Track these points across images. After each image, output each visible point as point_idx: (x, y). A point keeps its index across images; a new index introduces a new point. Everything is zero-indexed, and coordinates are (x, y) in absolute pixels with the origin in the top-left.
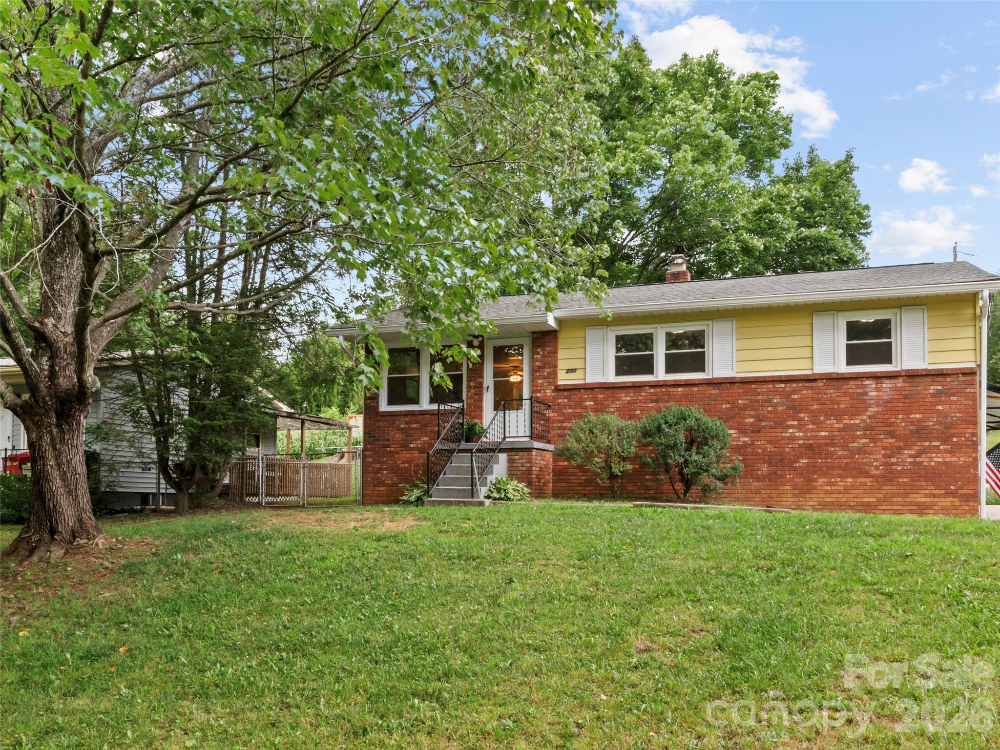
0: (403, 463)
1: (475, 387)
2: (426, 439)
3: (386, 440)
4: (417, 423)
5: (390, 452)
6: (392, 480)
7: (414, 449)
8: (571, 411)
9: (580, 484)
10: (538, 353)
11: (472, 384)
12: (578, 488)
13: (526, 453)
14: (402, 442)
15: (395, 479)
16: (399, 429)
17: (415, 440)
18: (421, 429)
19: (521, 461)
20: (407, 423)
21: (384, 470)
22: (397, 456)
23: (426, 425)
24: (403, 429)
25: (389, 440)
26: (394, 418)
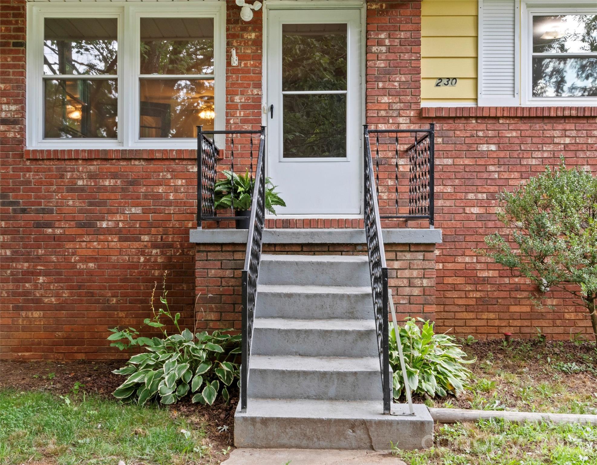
0: (85, 260)
1: (244, 107)
2: (137, 210)
3: (44, 211)
4: (114, 176)
5: (54, 237)
6: (58, 295)
7: (109, 231)
8: (450, 161)
9: (468, 308)
10: (380, 43)
11: (237, 99)
12: (465, 315)
13: (420, 256)
14: (82, 217)
15: (66, 294)
16: (73, 189)
17: (110, 212)
18: (123, 190)
19: (407, 273)
20: (92, 176)
21: (39, 274)
22: (70, 245)
23: (135, 183)
24: (82, 189)
25: (51, 211)
26: (63, 165)
